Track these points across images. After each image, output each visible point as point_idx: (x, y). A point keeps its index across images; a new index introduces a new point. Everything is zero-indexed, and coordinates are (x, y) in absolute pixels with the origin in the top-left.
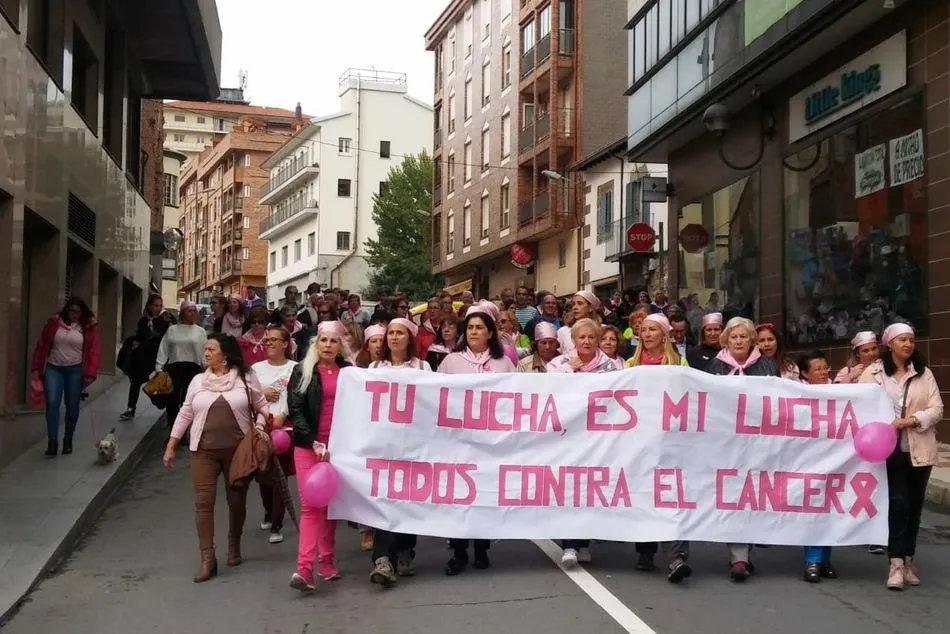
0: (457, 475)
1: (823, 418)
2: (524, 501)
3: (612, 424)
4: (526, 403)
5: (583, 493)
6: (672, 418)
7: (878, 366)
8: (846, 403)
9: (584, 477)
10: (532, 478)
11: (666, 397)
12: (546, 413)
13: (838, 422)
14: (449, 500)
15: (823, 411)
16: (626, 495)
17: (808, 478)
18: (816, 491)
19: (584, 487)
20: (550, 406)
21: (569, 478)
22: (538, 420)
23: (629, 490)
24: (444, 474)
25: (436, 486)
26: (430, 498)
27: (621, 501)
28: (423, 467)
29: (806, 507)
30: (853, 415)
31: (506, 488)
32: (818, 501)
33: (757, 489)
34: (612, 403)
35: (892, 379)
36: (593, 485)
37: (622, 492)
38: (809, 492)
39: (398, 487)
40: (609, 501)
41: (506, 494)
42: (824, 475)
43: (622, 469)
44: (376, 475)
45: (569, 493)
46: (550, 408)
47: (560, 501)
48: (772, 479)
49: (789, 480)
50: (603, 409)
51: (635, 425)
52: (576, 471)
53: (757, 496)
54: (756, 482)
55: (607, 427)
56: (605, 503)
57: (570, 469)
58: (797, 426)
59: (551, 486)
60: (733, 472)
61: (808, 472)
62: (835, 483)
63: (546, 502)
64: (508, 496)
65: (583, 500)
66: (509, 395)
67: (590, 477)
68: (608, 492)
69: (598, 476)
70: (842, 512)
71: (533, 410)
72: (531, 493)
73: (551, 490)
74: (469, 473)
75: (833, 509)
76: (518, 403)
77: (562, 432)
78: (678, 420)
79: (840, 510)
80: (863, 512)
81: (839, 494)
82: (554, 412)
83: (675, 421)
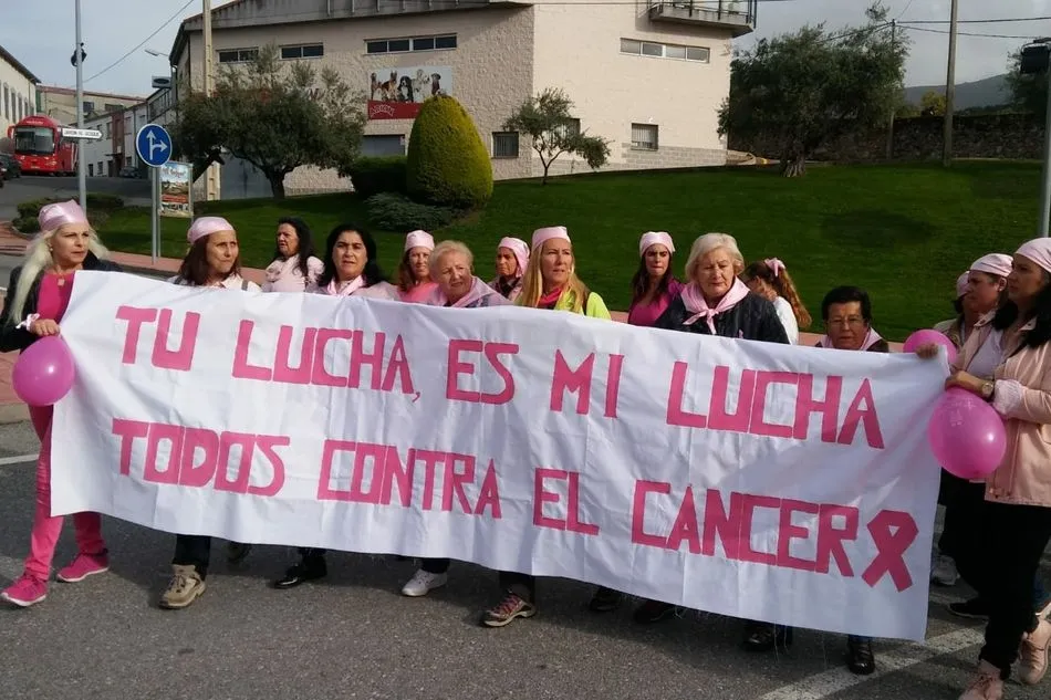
0: (257, 450)
1: (818, 407)
2: (355, 494)
3: (481, 392)
4: (369, 346)
5: (438, 491)
8: (860, 383)
9: (440, 468)
10: (369, 460)
11: (560, 362)
12: (393, 363)
13: (842, 414)
14: (240, 486)
15: (819, 393)
16: (495, 500)
17: (787, 506)
18: (801, 532)
19: (439, 482)
20: (399, 353)
21: (420, 466)
22: (383, 373)
23: (500, 493)
24: (236, 449)
25: (223, 465)
26: (212, 482)
27: (489, 507)
28: (204, 436)
29: (784, 558)
30: (869, 404)
31: (332, 475)
32: (805, 548)
33: (700, 518)
34: (481, 361)
36: (455, 482)
37: (490, 495)
38: (788, 531)
39: (163, 463)
40: (474, 507)
41: (331, 482)
42: (815, 505)
43: (492, 463)
44: (128, 445)
45: (419, 488)
46: (399, 357)
47: (406, 498)
48: (727, 504)
49: (756, 509)
50: (469, 368)
51: (511, 397)
52: (431, 457)
53: (701, 529)
54: (700, 506)
55: (473, 397)
56: (467, 509)
57: (424, 454)
58: (767, 419)
59: (394, 476)
60: (664, 488)
61: (788, 496)
62: (838, 521)
63: (386, 499)
64: (334, 485)
65: (437, 501)
66: (345, 334)
67: (450, 467)
68: (473, 492)
69: (460, 468)
70: (851, 574)
71: (377, 360)
72: (367, 483)
73: (395, 482)
74: (277, 448)
75: (833, 566)
76: (357, 345)
77: (414, 396)
78: (575, 396)
79: (846, 570)
80: (887, 580)
81: (846, 544)
82: (404, 365)
83: (572, 397)
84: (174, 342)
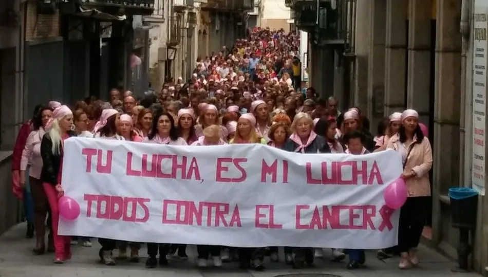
0: (138, 204)
1: (359, 172)
2: (178, 221)
3: (231, 178)
4: (180, 161)
5: (213, 218)
6: (267, 175)
7: (395, 137)
8: (373, 163)
9: (214, 209)
10: (183, 208)
11: (264, 163)
12: (191, 168)
13: (369, 174)
14: (133, 219)
15: (360, 168)
16: (238, 220)
17: (352, 208)
18: (357, 216)
19: (213, 215)
20: (194, 164)
21: (205, 209)
22: (187, 172)
23: (241, 217)
24: (130, 204)
25: (126, 211)
26: (122, 218)
27: (235, 223)
28: (118, 199)
29: (352, 226)
30: (377, 169)
31: (168, 213)
32: (359, 222)
33: (321, 217)
34: (231, 166)
35: (404, 145)
36: (219, 213)
37: (236, 218)
38: (353, 216)
39: (103, 210)
40: (228, 224)
41: (167, 217)
42: (361, 206)
43: (237, 205)
44: (90, 204)
45: (204, 218)
46: (194, 165)
47: (199, 222)
48: (330, 211)
49: (341, 210)
50: (226, 169)
51: (245, 179)
52: (210, 205)
53: (322, 220)
54: (321, 212)
55: (228, 180)
56: (226, 225)
57: (206, 204)
58: (343, 179)
59: (194, 213)
60: (306, 207)
61: (352, 205)
62: (369, 211)
63: (191, 223)
64: (168, 218)
65: (213, 222)
66: (169, 156)
67: (218, 209)
68: (228, 217)
69: (222, 208)
70: (375, 229)
71: (183, 167)
72: (182, 217)
73: (194, 216)
74: (145, 203)
75: (369, 227)
76: (175, 162)
77: (201, 181)
78: (271, 176)
79: (373, 227)
80: (386, 229)
81: (372, 218)
82: (197, 168)
83: (269, 176)
84: (104, 162)
